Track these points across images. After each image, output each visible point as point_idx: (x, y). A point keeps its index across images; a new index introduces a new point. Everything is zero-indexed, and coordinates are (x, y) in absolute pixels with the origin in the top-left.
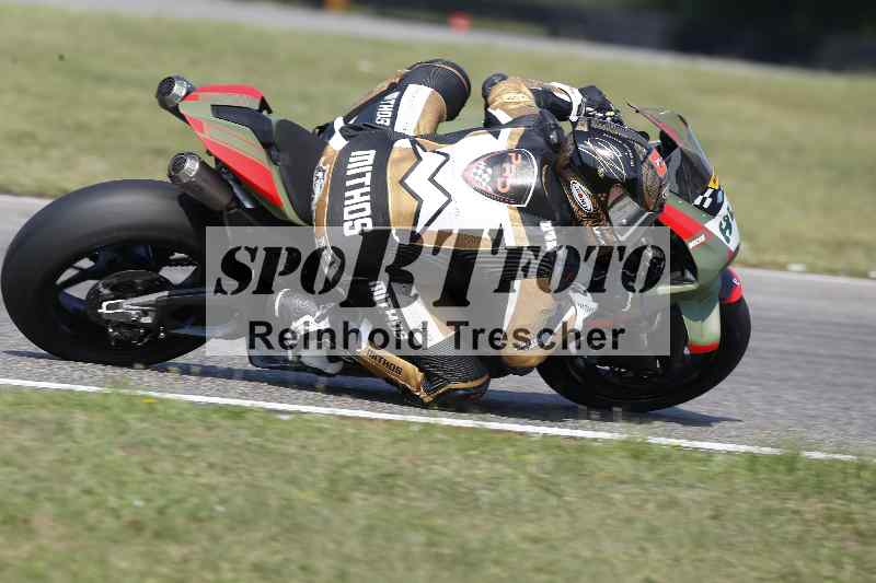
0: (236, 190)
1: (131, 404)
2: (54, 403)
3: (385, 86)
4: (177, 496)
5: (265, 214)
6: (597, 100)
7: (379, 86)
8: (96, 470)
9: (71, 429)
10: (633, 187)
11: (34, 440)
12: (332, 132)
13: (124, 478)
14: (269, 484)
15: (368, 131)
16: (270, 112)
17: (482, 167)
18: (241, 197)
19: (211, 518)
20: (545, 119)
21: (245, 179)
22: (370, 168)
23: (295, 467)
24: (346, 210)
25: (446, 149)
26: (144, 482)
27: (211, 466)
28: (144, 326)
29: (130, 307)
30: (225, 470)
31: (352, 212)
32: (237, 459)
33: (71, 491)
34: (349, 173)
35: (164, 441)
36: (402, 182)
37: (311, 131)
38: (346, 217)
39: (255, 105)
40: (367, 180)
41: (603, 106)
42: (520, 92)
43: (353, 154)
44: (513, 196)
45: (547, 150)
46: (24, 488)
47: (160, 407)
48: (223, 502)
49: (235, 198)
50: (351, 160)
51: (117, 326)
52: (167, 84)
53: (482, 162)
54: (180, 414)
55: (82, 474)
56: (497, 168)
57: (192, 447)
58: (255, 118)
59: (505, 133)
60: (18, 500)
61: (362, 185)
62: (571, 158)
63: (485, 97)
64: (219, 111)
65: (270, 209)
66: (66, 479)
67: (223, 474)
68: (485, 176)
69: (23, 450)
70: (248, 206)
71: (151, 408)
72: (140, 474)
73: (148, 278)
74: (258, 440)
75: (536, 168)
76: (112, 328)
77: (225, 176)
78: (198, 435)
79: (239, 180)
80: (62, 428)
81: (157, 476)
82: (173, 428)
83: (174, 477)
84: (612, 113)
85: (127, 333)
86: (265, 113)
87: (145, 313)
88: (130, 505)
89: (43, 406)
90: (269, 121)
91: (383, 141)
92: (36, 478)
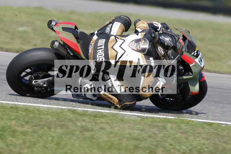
0: (68, 50)
1: (183, 122)
2: (162, 121)
3: (108, 22)
4: (194, 146)
5: (76, 57)
6: (165, 26)
7: (107, 23)
8: (173, 139)
9: (166, 128)
10: (174, 48)
11: (157, 131)
12: (94, 35)
13: (181, 141)
14: (219, 143)
15: (103, 34)
16: (78, 29)
17: (134, 43)
18: (70, 52)
19: (203, 152)
20: (151, 31)
21: (71, 47)
22: (104, 44)
23: (226, 139)
24: (98, 55)
25: (124, 38)
26: (186, 142)
27: (204, 138)
28: (44, 87)
29: (40, 82)
30: (207, 139)
31: (99, 56)
32: (211, 136)
33: (167, 144)
34: (98, 45)
35: (191, 132)
36: (112, 47)
37: (89, 35)
38: (98, 57)
39: (74, 28)
40: (103, 47)
41: (167, 28)
42: (144, 24)
43: (99, 40)
44: (142, 51)
45: (151, 38)
46: (155, 143)
47: (190, 122)
48: (207, 148)
49: (68, 53)
50: (99, 42)
51: (37, 87)
52: (50, 22)
53: (134, 42)
54: (195, 124)
55: (170, 140)
56: (138, 43)
57: (198, 133)
58: (74, 31)
59: (140, 34)
60: (153, 147)
61: (102, 48)
62: (158, 41)
63: (135, 25)
64: (64, 29)
65: (78, 55)
66: (165, 141)
67: (207, 140)
68: (134, 45)
69: (155, 134)
70: (72, 54)
71: (188, 123)
72: (185, 140)
73: (46, 74)
74: (216, 131)
75: (148, 43)
76: (36, 88)
77: (66, 47)
78: (200, 130)
79: (69, 48)
80: (164, 128)
81: (189, 141)
82: (193, 128)
83: (194, 141)
84: (170, 30)
85: (40, 89)
86: (76, 30)
87: (44, 84)
88: (182, 148)
89: (159, 122)
90: (78, 32)
91: (107, 37)
92: (158, 141)
